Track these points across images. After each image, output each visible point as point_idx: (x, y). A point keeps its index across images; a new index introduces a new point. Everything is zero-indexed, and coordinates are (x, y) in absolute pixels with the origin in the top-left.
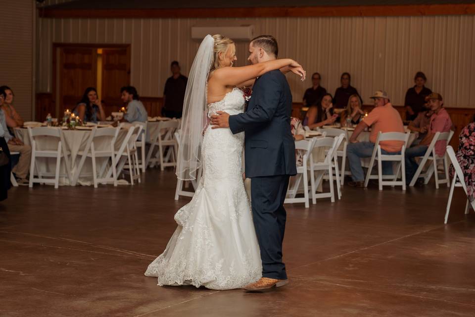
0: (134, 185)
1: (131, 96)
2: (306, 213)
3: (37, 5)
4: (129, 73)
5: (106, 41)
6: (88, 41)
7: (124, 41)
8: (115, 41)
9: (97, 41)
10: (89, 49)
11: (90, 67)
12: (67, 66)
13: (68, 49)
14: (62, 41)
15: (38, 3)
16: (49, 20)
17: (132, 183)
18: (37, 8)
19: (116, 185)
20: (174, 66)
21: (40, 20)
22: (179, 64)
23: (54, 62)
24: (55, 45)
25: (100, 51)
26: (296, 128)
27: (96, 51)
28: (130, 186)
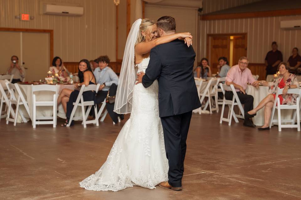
0: (212, 114)
1: (226, 62)
2: (298, 135)
3: (198, 13)
4: (246, 49)
5: (234, 32)
6: (225, 32)
7: (244, 31)
8: (239, 31)
9: (230, 32)
10: (225, 37)
11: (227, 47)
12: (215, 47)
13: (215, 37)
14: (212, 32)
15: (199, 12)
16: (206, 22)
17: (211, 113)
18: (198, 15)
19: (200, 113)
20: (274, 45)
21: (201, 22)
22: (277, 44)
23: (208, 45)
24: (209, 35)
25: (232, 38)
26: (292, 81)
27: (230, 38)
28: (210, 114)
